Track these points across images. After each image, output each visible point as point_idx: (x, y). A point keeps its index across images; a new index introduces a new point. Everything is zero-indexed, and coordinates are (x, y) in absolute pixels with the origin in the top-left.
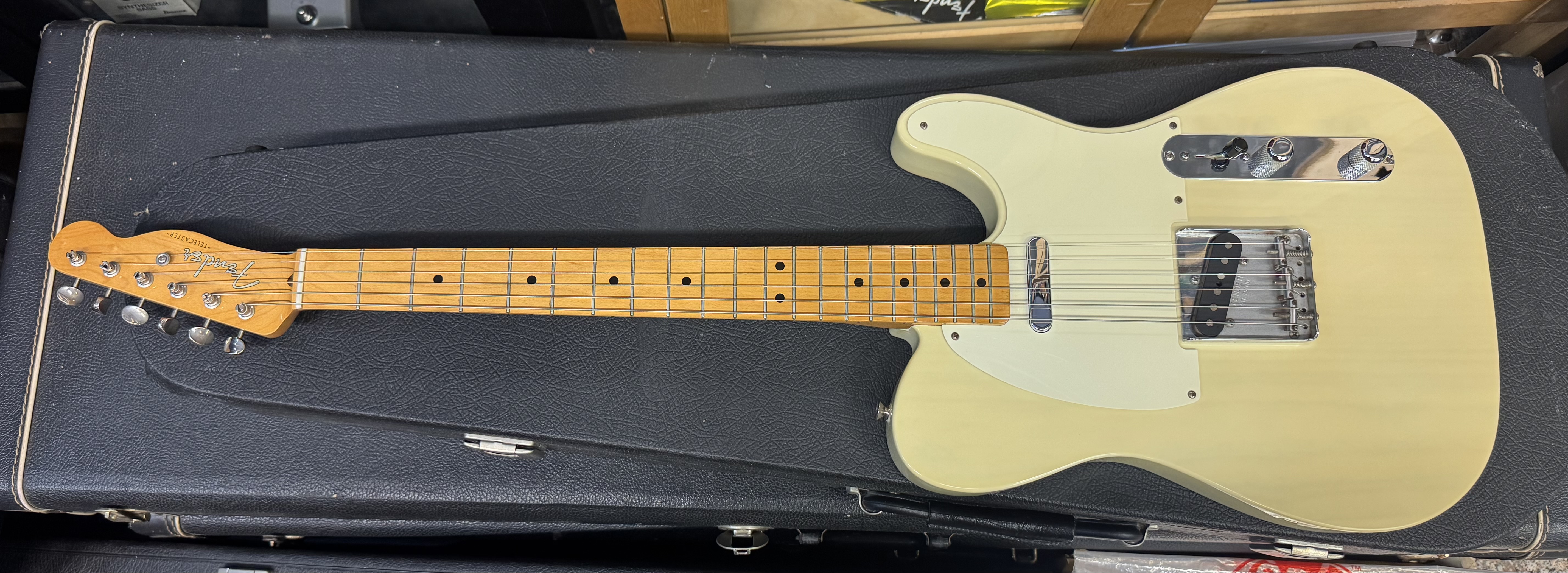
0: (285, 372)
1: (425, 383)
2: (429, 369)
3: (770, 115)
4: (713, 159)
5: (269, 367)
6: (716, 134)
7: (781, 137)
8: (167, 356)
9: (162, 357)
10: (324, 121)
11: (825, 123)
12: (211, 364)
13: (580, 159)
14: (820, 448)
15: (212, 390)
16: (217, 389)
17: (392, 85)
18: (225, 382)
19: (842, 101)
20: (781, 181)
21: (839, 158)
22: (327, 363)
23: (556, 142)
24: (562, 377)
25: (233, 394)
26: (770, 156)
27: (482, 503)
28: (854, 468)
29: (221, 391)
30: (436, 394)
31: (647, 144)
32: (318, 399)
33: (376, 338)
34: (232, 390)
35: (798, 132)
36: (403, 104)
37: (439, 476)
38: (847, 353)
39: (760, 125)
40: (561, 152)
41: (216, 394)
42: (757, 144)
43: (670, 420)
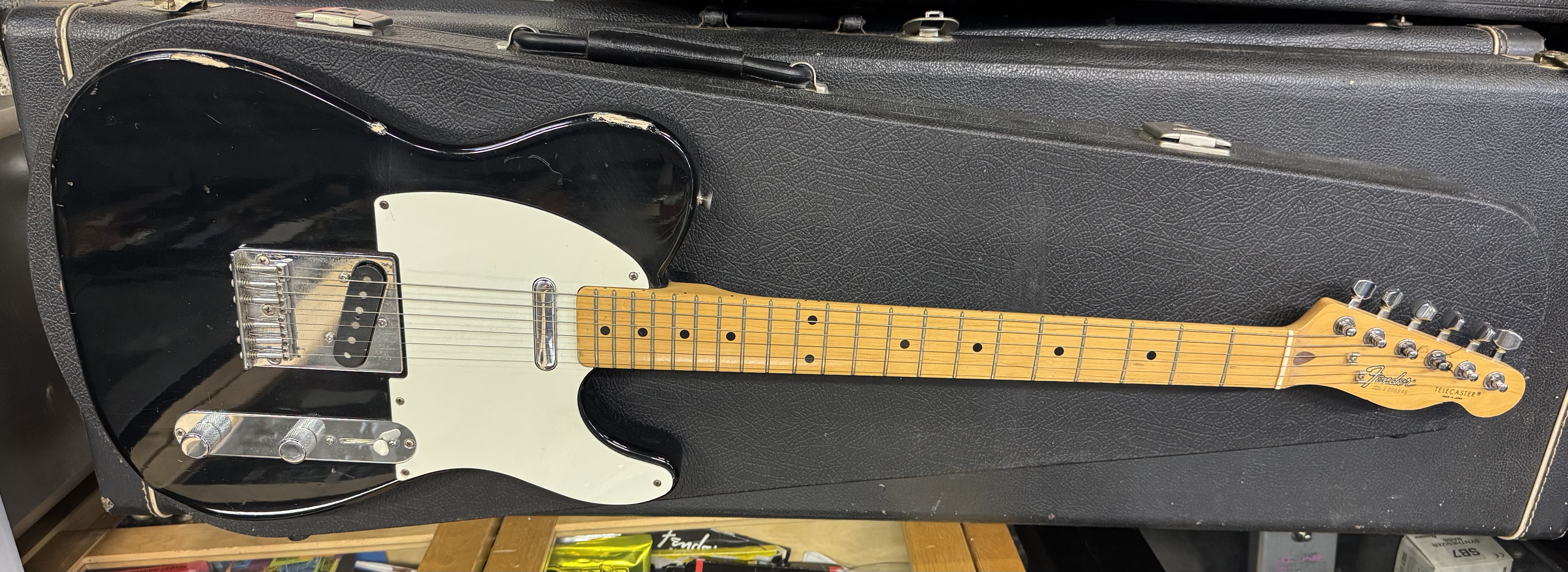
0: (1404, 223)
1: (1268, 211)
2: (1262, 225)
8: (1517, 240)
9: (1522, 239)
14: (865, 142)
15: (1479, 206)
16: (1473, 206)
18: (1464, 213)
20: (890, 409)
22: (1361, 232)
24: (1128, 216)
25: (1459, 202)
26: (900, 433)
28: (830, 120)
29: (1470, 205)
30: (1258, 200)
31: (1021, 443)
32: (1375, 196)
33: (1310, 256)
34: (1459, 205)
43: (1020, 173)
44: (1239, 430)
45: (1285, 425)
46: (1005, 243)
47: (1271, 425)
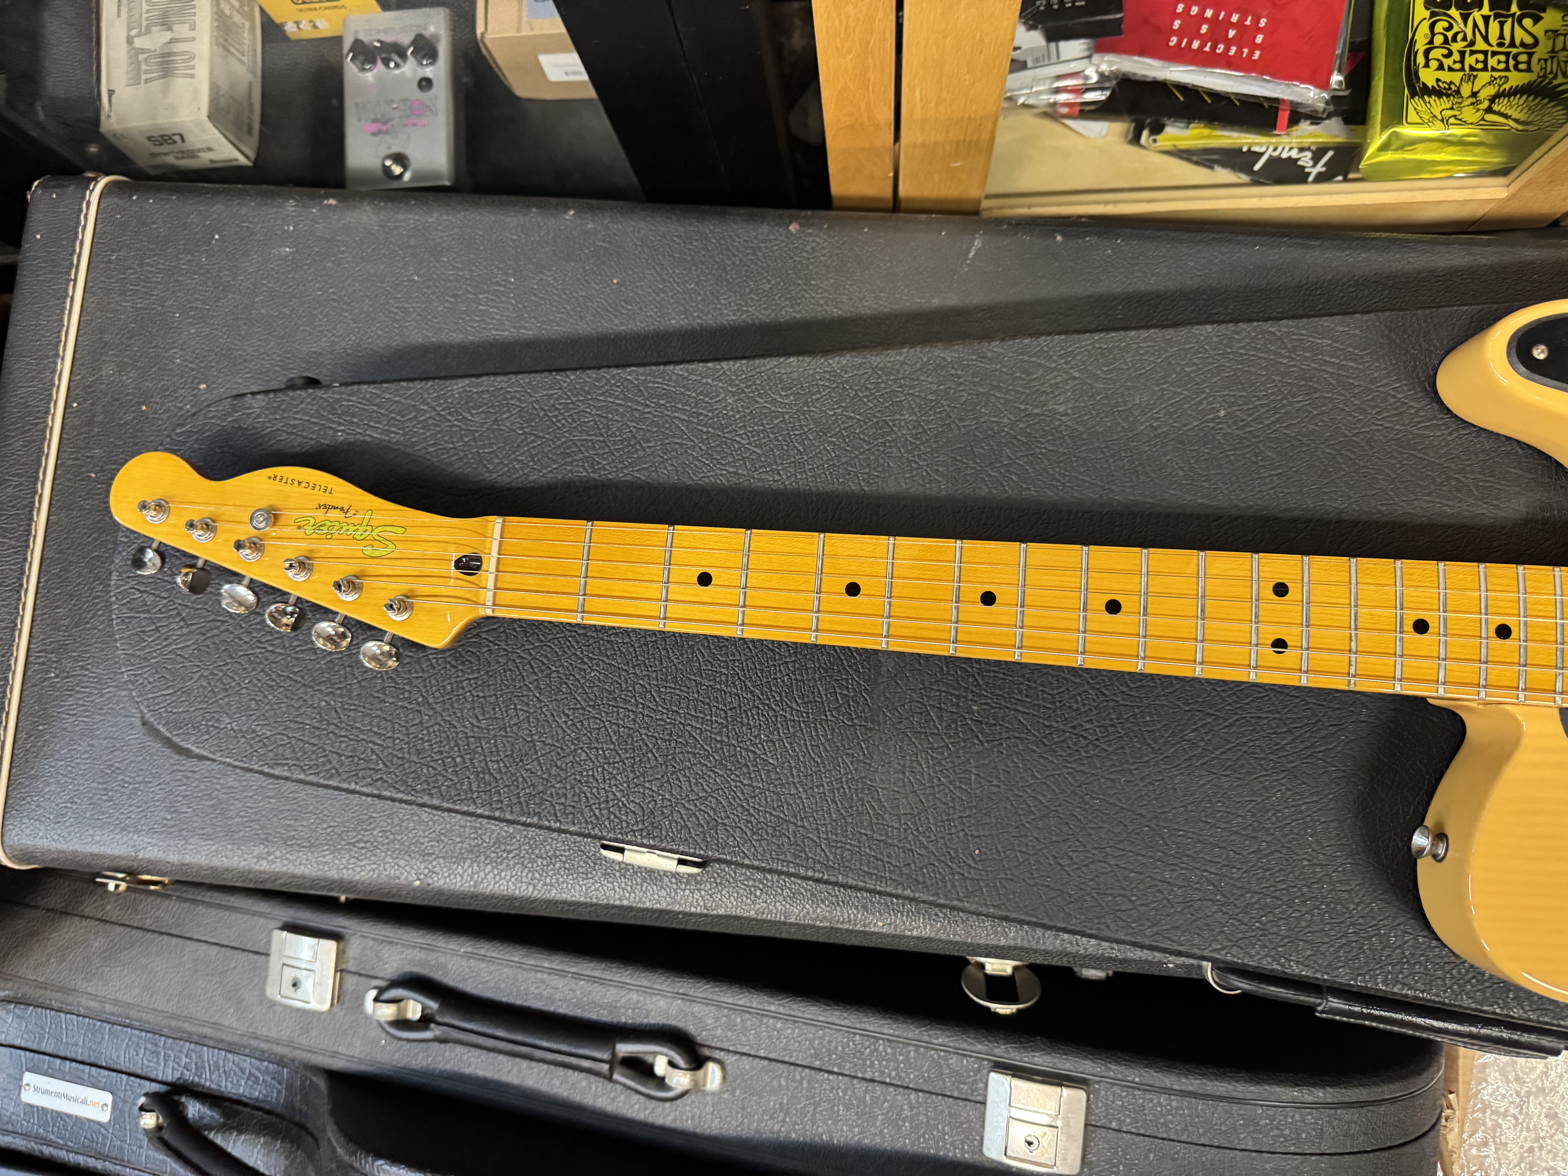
3: (1098, 345)
4: (1000, 417)
5: (314, 727)
6: (1004, 376)
7: (1114, 382)
8: (169, 701)
9: (162, 702)
11: (1191, 359)
12: (231, 717)
13: (787, 413)
15: (231, 757)
16: (239, 757)
17: (504, 277)
18: (251, 746)
19: (1220, 322)
20: (1112, 456)
21: (1212, 420)
23: (751, 385)
25: (262, 765)
26: (1094, 413)
27: (623, 906)
29: (244, 759)
31: (893, 391)
34: (261, 759)
35: (1143, 374)
36: (521, 307)
37: (564, 863)
38: (1218, 752)
39: (1080, 360)
41: (237, 763)
42: (1073, 393)
44: (553, 406)
45: (483, 412)
46: (936, 731)
47: (504, 413)
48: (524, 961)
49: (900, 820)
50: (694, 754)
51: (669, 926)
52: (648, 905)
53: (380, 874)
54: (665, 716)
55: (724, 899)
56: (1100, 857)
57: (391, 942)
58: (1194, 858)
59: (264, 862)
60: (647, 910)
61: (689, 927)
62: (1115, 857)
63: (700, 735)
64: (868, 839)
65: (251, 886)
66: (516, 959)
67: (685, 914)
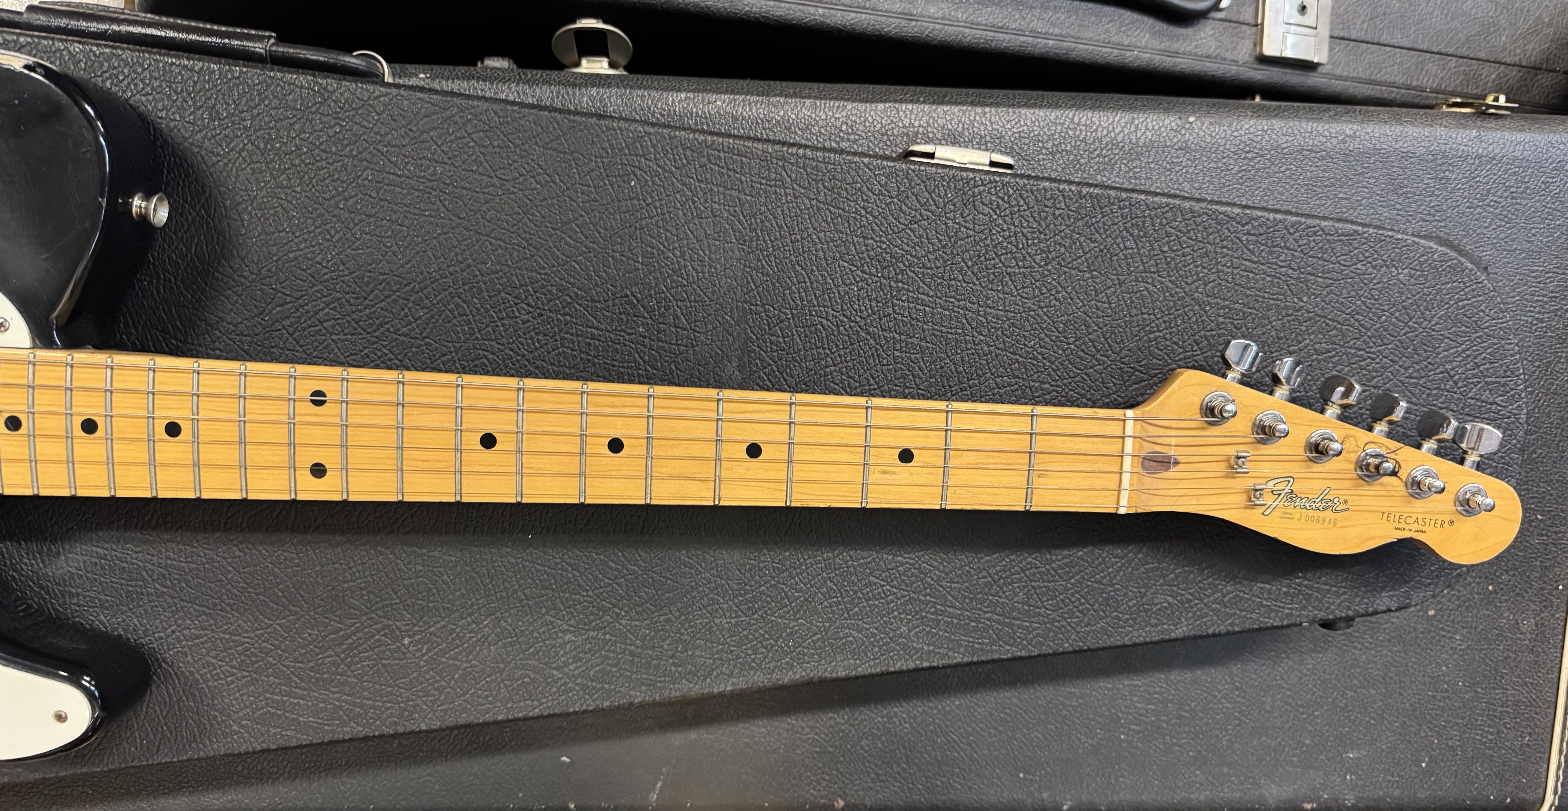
3: (535, 703)
4: (630, 625)
5: (1313, 275)
6: (627, 667)
7: (516, 667)
8: (1462, 293)
9: (1470, 292)
10: (1225, 680)
11: (440, 694)
12: (1398, 280)
13: (846, 619)
15: (1396, 239)
16: (1388, 240)
17: (1130, 738)
18: (1376, 251)
19: (412, 732)
23: (884, 645)
25: (1365, 233)
26: (536, 633)
27: (982, 106)
29: (1383, 238)
34: (1366, 238)
35: (489, 676)
36: (1113, 710)
37: (1044, 147)
38: (394, 297)
39: (552, 687)
40: (876, 629)
41: (1390, 233)
42: (557, 653)
45: (1156, 605)
46: (679, 303)
47: (1135, 605)
48: (1074, 45)
49: (712, 211)
50: (924, 267)
51: (932, 89)
52: (956, 109)
53: (1230, 125)
54: (956, 303)
55: (878, 119)
56: (508, 185)
57: (1207, 57)
58: (413, 188)
59: (1348, 132)
60: (956, 103)
61: (913, 88)
62: (493, 185)
63: (919, 287)
64: (744, 190)
65: (1358, 108)
66: (1081, 46)
67: (918, 101)
